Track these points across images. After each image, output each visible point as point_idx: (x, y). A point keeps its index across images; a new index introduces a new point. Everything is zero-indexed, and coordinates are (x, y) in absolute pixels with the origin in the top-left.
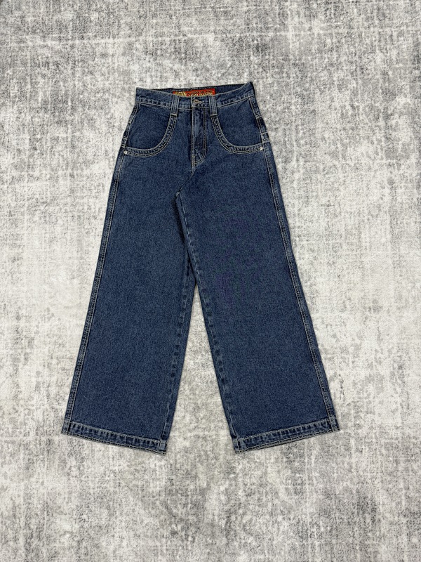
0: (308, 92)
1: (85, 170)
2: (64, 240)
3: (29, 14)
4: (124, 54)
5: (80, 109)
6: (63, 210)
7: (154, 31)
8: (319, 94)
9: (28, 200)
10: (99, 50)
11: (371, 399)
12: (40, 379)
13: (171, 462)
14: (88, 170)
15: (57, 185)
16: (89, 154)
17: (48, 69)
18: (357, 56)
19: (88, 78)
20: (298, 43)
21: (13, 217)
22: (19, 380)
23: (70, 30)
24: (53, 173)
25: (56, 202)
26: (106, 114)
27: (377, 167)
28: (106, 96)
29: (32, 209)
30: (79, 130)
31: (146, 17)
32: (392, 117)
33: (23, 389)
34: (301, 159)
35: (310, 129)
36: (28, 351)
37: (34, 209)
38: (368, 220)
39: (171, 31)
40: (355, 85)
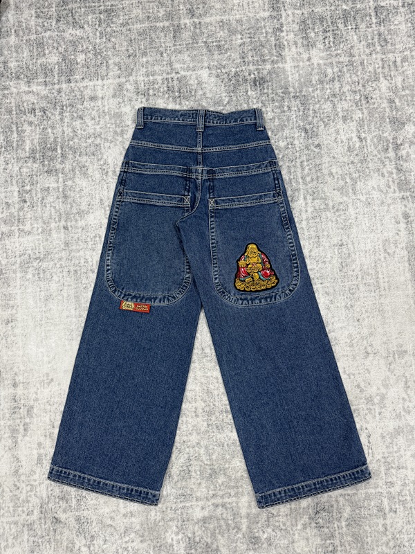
0: (311, 126)
1: (79, 222)
2: (61, 298)
3: (11, 59)
4: (114, 96)
5: (71, 156)
6: (58, 266)
7: (145, 70)
8: (323, 126)
9: (20, 256)
10: (88, 93)
11: (402, 452)
12: (42, 451)
13: (190, 535)
14: (83, 221)
15: (50, 239)
16: (83, 204)
17: (35, 116)
18: (360, 85)
19: (78, 123)
20: (297, 74)
21: (5, 275)
22: (19, 453)
23: (56, 73)
24: (45, 227)
25: (49, 257)
26: (98, 160)
27: (390, 201)
28: (98, 141)
29: (25, 267)
30: (70, 179)
31: (136, 56)
32: (402, 147)
33: (23, 463)
34: (308, 197)
35: (316, 165)
36: (27, 420)
37: (27, 266)
38: (385, 258)
39: (163, 69)
40: (361, 116)
